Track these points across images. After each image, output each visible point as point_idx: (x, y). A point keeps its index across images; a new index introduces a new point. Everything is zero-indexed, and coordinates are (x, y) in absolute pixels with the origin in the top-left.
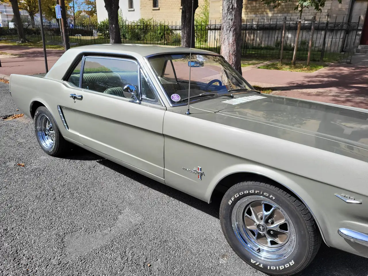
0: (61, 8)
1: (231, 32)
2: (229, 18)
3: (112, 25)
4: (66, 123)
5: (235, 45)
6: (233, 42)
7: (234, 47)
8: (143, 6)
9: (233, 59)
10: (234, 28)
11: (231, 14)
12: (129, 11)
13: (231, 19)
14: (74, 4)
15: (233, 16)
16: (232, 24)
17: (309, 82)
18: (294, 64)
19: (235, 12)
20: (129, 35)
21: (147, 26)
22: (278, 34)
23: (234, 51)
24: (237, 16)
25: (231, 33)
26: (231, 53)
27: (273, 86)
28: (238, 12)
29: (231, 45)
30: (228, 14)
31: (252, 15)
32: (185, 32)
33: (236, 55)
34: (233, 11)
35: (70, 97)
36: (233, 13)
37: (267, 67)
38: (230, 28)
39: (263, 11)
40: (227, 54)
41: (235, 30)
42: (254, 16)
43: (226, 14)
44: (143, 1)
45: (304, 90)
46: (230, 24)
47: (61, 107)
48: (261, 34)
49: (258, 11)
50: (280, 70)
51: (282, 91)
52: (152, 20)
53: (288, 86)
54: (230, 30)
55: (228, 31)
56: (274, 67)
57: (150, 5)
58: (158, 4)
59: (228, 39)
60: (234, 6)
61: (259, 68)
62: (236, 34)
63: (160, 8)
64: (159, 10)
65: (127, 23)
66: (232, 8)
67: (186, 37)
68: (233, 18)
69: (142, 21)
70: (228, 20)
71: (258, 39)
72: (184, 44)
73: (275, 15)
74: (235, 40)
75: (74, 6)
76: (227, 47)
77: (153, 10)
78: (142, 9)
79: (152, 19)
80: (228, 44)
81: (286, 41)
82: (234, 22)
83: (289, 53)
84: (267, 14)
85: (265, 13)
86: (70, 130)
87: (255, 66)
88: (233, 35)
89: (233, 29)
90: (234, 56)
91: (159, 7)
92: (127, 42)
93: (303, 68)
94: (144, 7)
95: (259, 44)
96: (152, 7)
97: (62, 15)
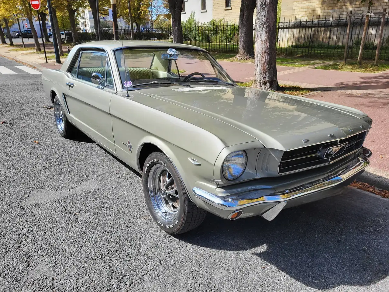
0: (112, 12)
1: (263, 28)
2: (262, 14)
3: (175, 27)
4: (68, 108)
5: (268, 42)
6: (266, 39)
7: (267, 44)
8: (215, 6)
9: (266, 57)
10: (267, 24)
11: (264, 10)
12: (201, 12)
13: (263, 15)
14: (152, 8)
15: (266, 12)
16: (265, 20)
17: (362, 83)
18: (360, 64)
19: (269, 8)
20: (200, 37)
21: (217, 27)
22: (360, 30)
23: (267, 49)
24: (270, 12)
25: (264, 30)
26: (264, 51)
27: (316, 86)
28: (271, 8)
29: (264, 42)
30: (261, 10)
31: (330, 11)
32: (243, 32)
33: (269, 53)
34: (266, 7)
35: (66, 85)
36: (266, 9)
37: (326, 68)
38: (263, 24)
39: (343, 6)
40: (260, 52)
41: (268, 26)
42: (331, 11)
43: (259, 10)
44: (215, 1)
45: (349, 92)
46: (263, 21)
47: (64, 95)
48: (339, 31)
49: (336, 5)
50: (339, 71)
51: (322, 92)
52: (223, 21)
53: (334, 86)
54: (263, 27)
55: (261, 28)
56: (335, 67)
57: (222, 5)
58: (230, 4)
59: (261, 36)
60: (267, 2)
61: (316, 68)
62: (270, 31)
63: (232, 8)
64: (231, 9)
65: (200, 25)
66: (265, 4)
67: (244, 37)
68: (266, 14)
69: (213, 22)
70: (261, 16)
71: (335, 38)
72: (242, 45)
73: (356, 9)
74: (268, 37)
75: (152, 10)
76: (260, 45)
77: (225, 10)
78: (214, 10)
79: (223, 19)
80: (261, 42)
81: (369, 39)
82: (267, 19)
83: (368, 52)
84: (347, 8)
85: (344, 7)
86: (71, 115)
87: (313, 66)
88: (266, 32)
89: (266, 26)
90: (267, 54)
91: (231, 6)
92: (193, 44)
93: (368, 68)
94: (217, 8)
95: (336, 43)
96: (225, 7)
97: (113, 18)
